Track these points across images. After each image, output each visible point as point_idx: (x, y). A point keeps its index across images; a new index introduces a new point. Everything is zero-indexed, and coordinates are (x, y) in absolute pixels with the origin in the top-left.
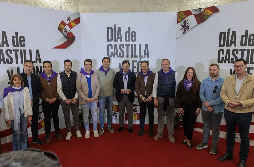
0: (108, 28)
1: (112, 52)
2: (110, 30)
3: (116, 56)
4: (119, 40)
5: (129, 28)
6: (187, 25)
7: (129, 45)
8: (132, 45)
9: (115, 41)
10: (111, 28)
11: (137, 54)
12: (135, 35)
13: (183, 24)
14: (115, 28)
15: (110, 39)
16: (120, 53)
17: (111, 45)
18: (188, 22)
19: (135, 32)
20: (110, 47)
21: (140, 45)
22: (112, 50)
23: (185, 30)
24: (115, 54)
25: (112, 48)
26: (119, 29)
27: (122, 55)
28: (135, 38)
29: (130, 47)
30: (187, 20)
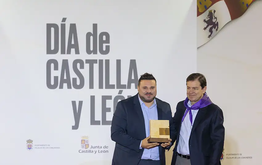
0: (49, 26)
1: (56, 78)
2: (53, 29)
3: (65, 85)
4: (73, 50)
5: (95, 26)
6: (214, 20)
7: (95, 61)
8: (101, 61)
9: (63, 52)
10: (55, 26)
11: (113, 80)
12: (108, 41)
13: (209, 19)
14: (63, 26)
15: (53, 48)
16: (75, 80)
17: (55, 62)
18: (216, 15)
19: (107, 35)
20: (52, 65)
21: (119, 62)
22: (58, 73)
23: (211, 31)
24: (63, 81)
25: (56, 68)
26: (73, 27)
27: (78, 83)
28: (108, 48)
29: (96, 66)
30: (215, 11)
